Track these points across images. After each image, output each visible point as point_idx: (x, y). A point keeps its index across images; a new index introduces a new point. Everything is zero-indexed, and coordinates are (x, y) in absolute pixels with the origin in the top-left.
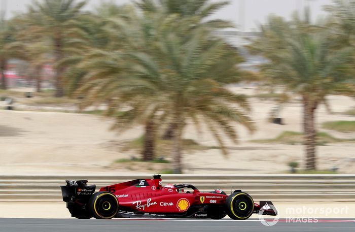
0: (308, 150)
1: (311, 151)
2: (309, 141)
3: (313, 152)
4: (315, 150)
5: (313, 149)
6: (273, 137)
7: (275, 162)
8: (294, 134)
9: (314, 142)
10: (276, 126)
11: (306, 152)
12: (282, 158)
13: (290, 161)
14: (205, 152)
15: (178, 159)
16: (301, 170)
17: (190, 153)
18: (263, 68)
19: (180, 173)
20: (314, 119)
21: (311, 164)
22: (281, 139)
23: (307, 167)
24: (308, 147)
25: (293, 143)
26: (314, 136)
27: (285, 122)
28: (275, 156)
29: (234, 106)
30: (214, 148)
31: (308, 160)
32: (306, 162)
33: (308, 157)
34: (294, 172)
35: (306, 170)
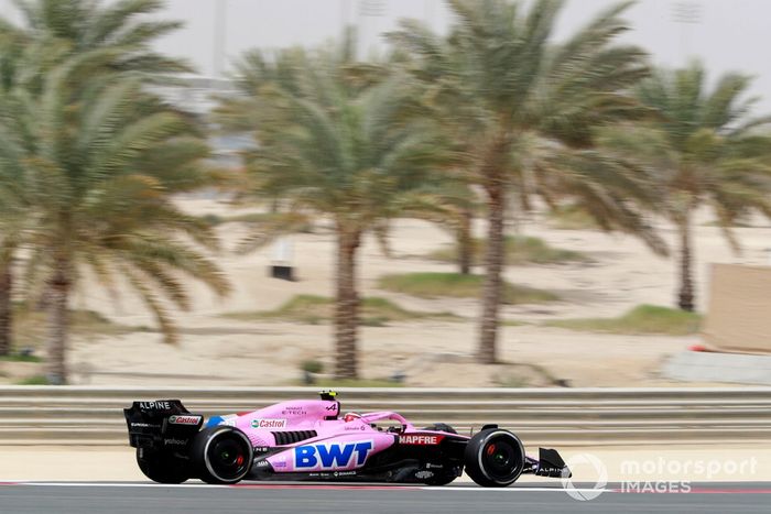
0: (338, 335)
1: (347, 338)
2: (342, 315)
3: (353, 341)
4: (356, 336)
5: (353, 333)
6: (271, 306)
7: (271, 361)
8: (316, 300)
9: (354, 319)
10: (281, 285)
11: (336, 340)
12: (289, 353)
13: (305, 358)
14: (123, 339)
15: (59, 353)
16: (326, 379)
17: (91, 340)
18: (249, 157)
19: (63, 381)
20: (355, 268)
21: (348, 365)
22: (287, 312)
23: (338, 373)
24: (340, 329)
25: (314, 321)
26: (355, 305)
27: (299, 274)
28: (275, 349)
29: (182, 239)
30: (144, 329)
31: (338, 358)
32: (336, 362)
33: (339, 350)
34: (309, 381)
35: (336, 379)
